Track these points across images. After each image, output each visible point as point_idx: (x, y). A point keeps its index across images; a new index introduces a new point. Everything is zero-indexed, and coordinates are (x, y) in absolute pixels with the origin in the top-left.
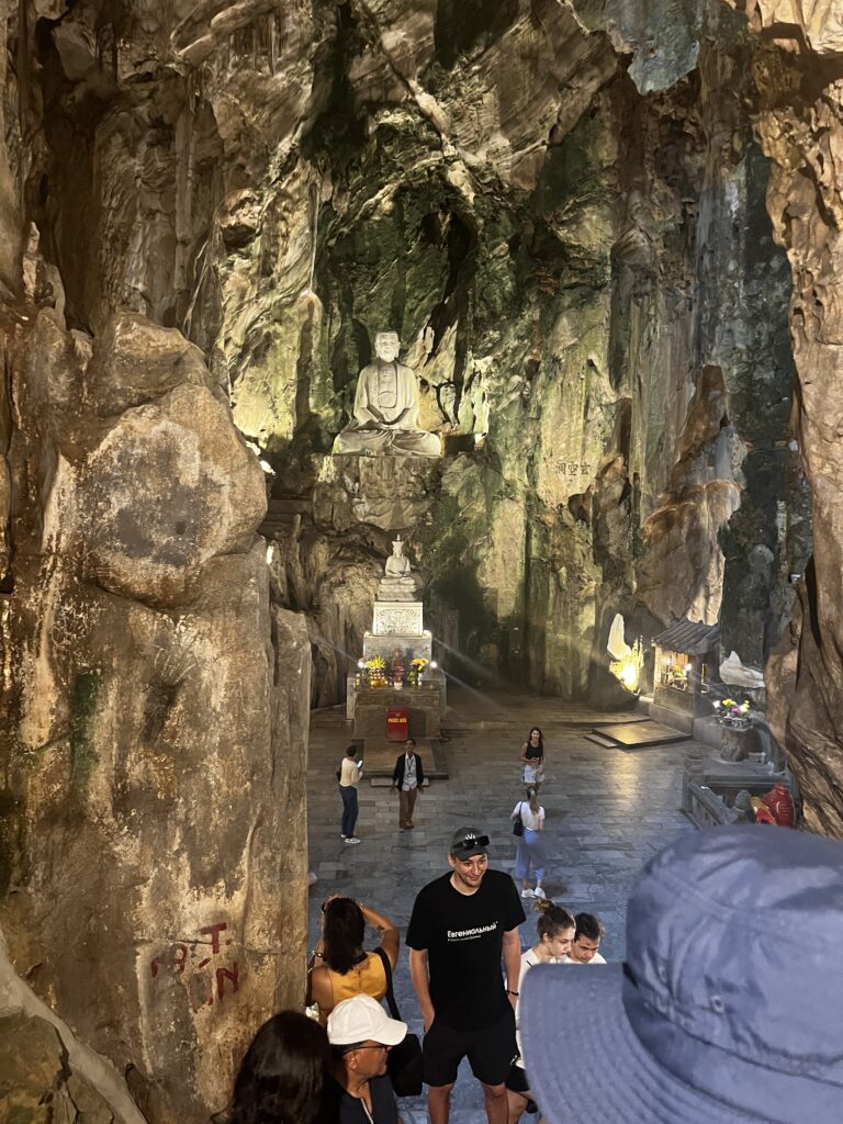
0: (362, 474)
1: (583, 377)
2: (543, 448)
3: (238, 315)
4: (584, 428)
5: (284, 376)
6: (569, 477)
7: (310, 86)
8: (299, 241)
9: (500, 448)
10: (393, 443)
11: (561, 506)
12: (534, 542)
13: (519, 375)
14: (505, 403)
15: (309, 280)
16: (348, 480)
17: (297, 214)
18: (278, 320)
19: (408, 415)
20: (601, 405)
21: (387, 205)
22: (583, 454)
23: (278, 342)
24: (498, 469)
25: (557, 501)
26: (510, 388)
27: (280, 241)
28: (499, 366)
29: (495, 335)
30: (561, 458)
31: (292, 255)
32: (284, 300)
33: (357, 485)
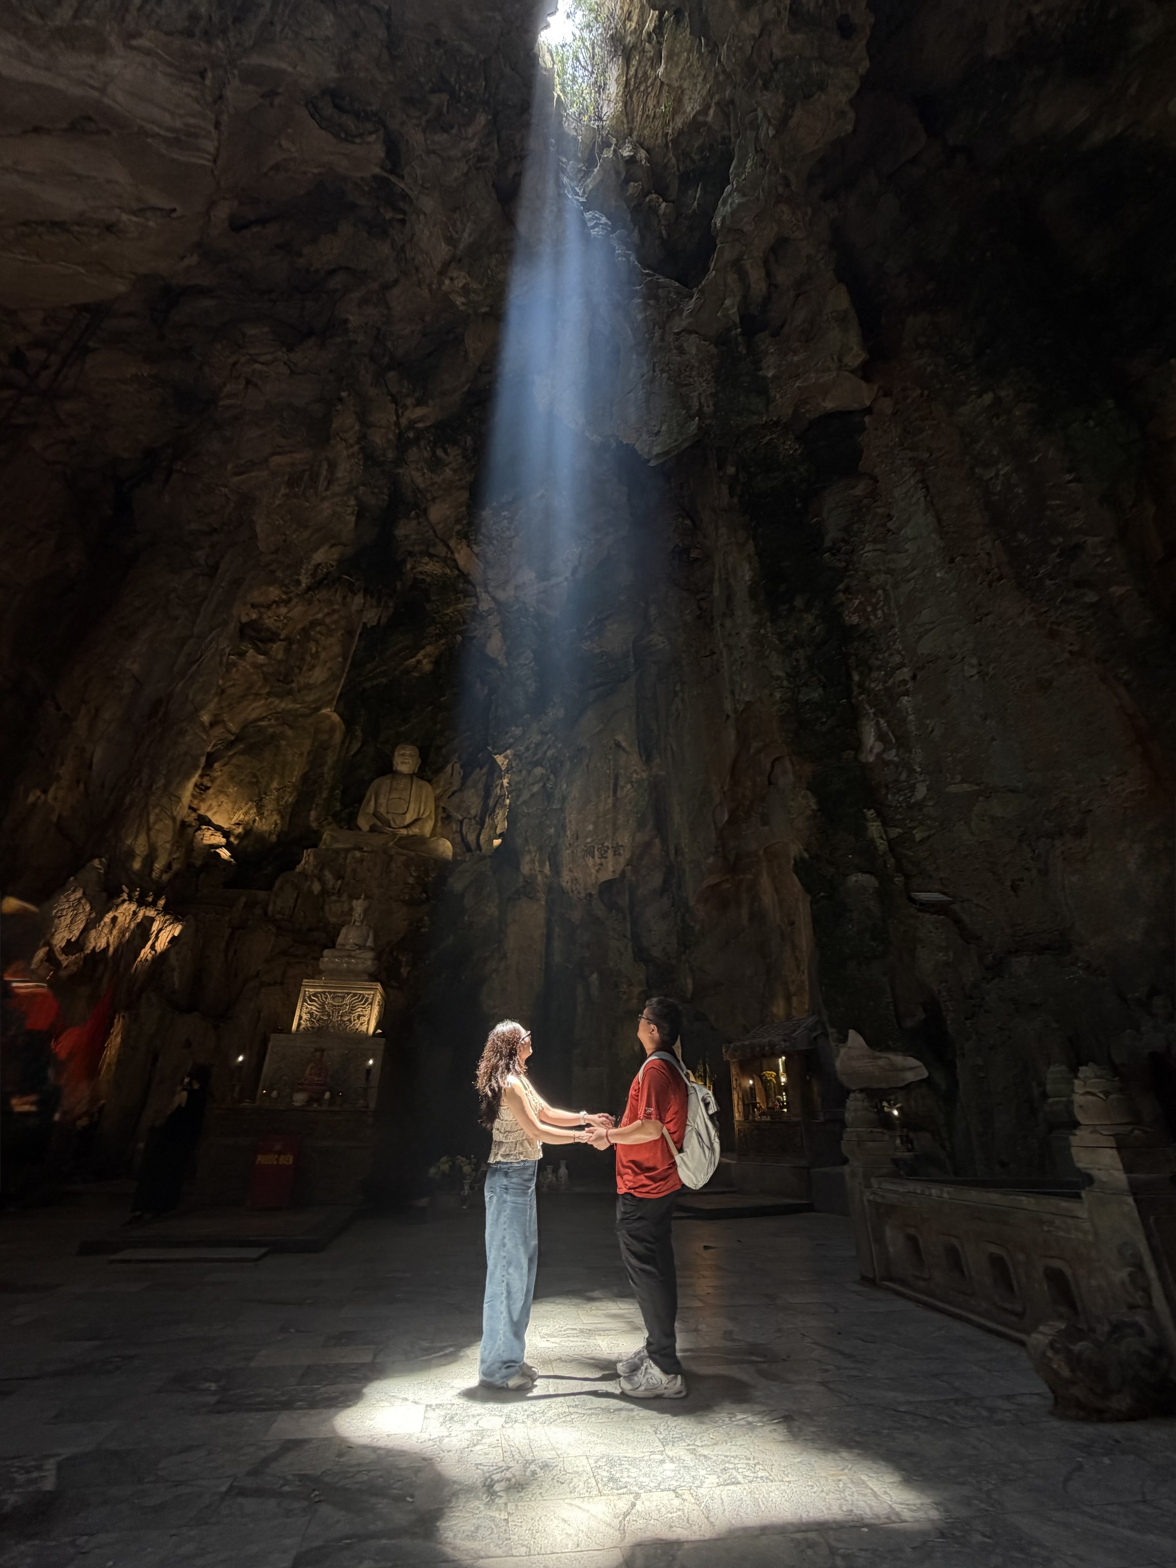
0: (349, 870)
1: (610, 757)
2: (568, 833)
3: (239, 703)
4: (614, 806)
5: (282, 776)
6: (598, 861)
7: (353, 519)
8: (329, 664)
9: (519, 841)
10: (395, 844)
11: (591, 895)
12: (557, 944)
13: (542, 766)
14: (526, 795)
15: (333, 699)
16: (328, 876)
17: (332, 640)
18: (291, 727)
19: (420, 823)
20: (631, 782)
21: (427, 666)
22: (614, 833)
23: (283, 743)
24: (517, 867)
25: (586, 889)
26: (531, 780)
27: (308, 658)
28: (521, 760)
29: (518, 731)
30: (589, 840)
31: (319, 675)
32: (302, 709)
33: (339, 882)
